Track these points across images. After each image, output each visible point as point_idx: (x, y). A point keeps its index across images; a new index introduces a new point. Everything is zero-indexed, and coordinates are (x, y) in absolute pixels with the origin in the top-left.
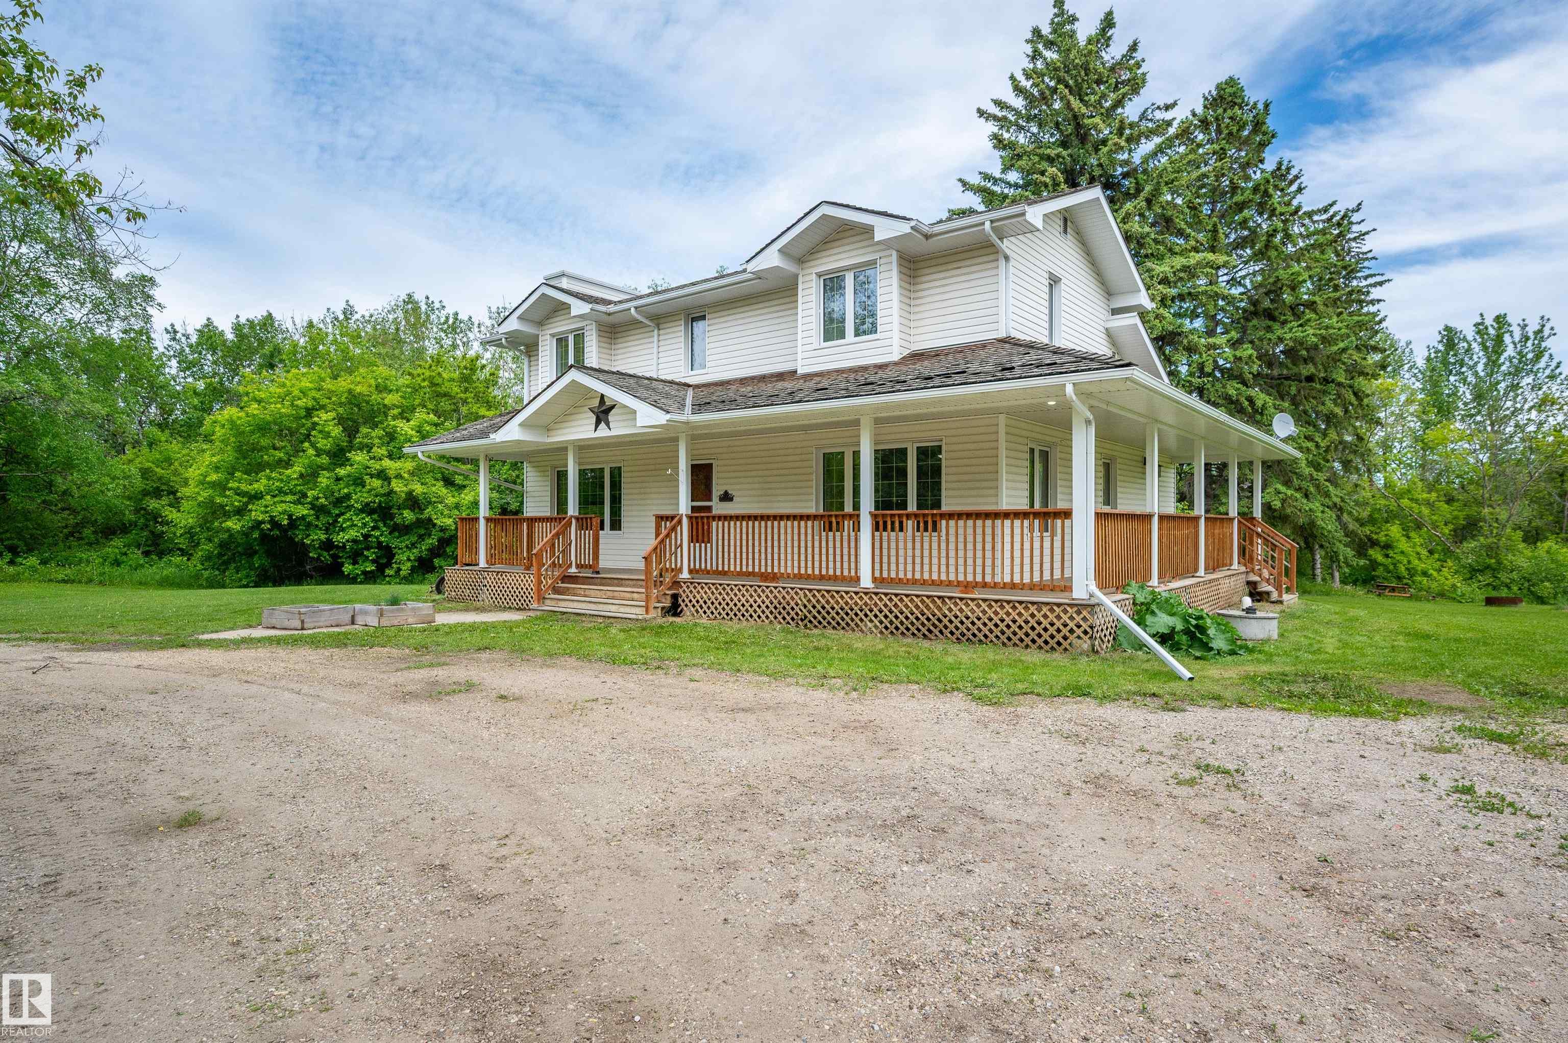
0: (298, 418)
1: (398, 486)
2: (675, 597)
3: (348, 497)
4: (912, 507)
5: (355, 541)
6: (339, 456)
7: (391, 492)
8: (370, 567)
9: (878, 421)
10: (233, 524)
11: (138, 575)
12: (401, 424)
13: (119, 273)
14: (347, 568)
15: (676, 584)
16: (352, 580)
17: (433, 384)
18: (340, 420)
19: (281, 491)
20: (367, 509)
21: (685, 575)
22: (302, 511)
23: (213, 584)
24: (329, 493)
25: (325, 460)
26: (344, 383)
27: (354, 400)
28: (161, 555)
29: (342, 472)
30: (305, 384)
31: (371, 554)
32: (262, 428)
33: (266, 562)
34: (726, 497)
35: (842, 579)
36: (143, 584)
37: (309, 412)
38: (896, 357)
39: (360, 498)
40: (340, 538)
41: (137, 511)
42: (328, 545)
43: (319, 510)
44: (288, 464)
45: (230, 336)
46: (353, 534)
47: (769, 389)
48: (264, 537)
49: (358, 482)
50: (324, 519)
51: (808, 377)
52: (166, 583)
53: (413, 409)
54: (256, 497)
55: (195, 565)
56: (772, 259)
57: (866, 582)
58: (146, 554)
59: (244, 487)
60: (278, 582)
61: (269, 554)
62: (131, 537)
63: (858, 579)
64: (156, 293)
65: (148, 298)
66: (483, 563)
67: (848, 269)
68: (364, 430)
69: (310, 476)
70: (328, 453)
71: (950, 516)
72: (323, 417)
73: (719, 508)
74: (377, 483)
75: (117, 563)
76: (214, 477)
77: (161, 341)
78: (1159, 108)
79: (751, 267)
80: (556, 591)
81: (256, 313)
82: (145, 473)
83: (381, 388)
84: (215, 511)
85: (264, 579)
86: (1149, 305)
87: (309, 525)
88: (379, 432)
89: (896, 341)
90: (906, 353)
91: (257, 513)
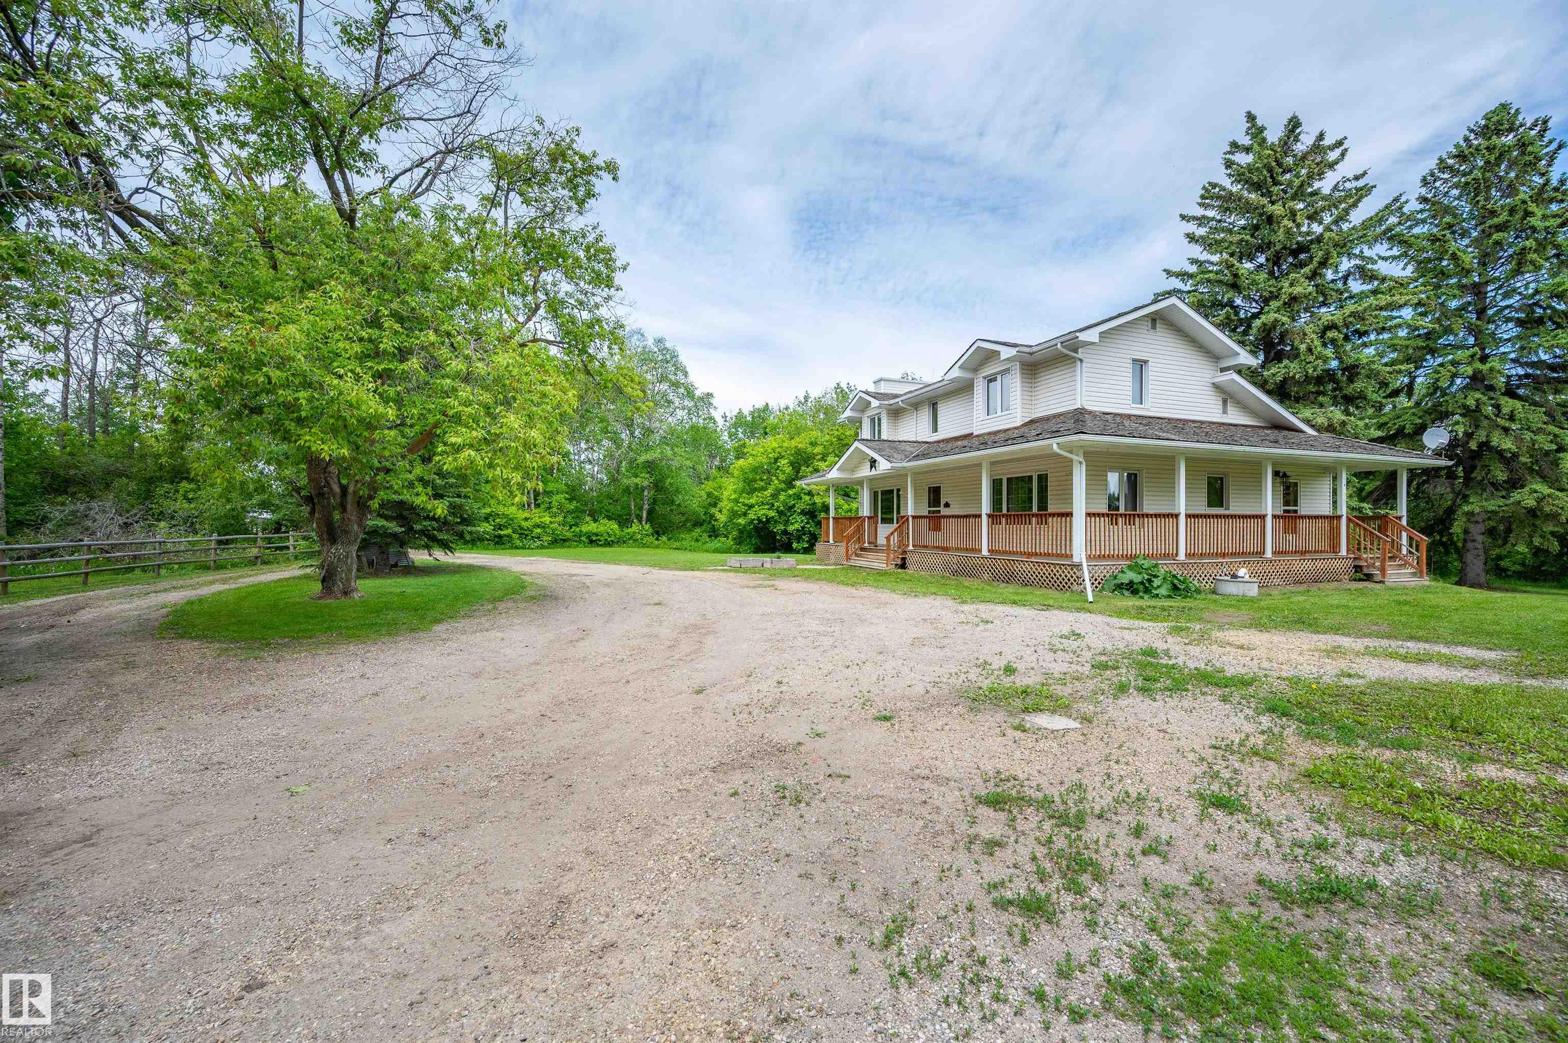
0: (771, 463)
1: (817, 500)
2: (904, 559)
3: (794, 506)
4: (1035, 509)
5: (798, 530)
6: (790, 484)
7: (814, 503)
8: (806, 545)
9: (992, 463)
10: (742, 521)
11: (705, 547)
12: (820, 464)
13: (698, 393)
14: (795, 545)
15: (905, 552)
16: (797, 552)
17: (840, 439)
18: (791, 464)
19: (763, 503)
20: (803, 513)
21: (911, 548)
22: (772, 514)
23: (737, 552)
24: (785, 504)
25: (783, 486)
26: (793, 443)
27: (798, 452)
28: (716, 537)
29: (791, 492)
30: (775, 445)
31: (806, 538)
32: (755, 470)
33: (758, 541)
34: (947, 505)
35: (973, 550)
36: (707, 551)
37: (776, 460)
38: (1018, 424)
39: (800, 506)
40: (791, 528)
41: (705, 514)
42: (785, 532)
43: (780, 513)
44: (764, 489)
45: (749, 418)
46: (797, 526)
47: (950, 445)
48: (756, 528)
49: (798, 497)
50: (783, 518)
51: (977, 436)
52: (717, 551)
53: (827, 455)
54: (751, 507)
55: (730, 542)
56: (956, 373)
57: (985, 552)
58: (710, 536)
59: (747, 502)
60: (764, 551)
61: (759, 536)
62: (704, 527)
63: (980, 551)
64: (713, 401)
65: (711, 404)
66: (831, 541)
67: (998, 373)
68: (803, 468)
69: (775, 496)
70: (784, 482)
71: (1052, 515)
72: (784, 462)
73: (944, 511)
74: (807, 498)
75: (697, 540)
76: (733, 497)
77: (720, 422)
78: (1349, 180)
79: (946, 378)
80: (857, 555)
81: (760, 405)
82: (709, 495)
83: (813, 444)
84: (734, 514)
85: (758, 550)
86: (1253, 362)
87: (776, 521)
88: (811, 469)
89: (1019, 414)
90: (1028, 420)
91: (752, 516)
